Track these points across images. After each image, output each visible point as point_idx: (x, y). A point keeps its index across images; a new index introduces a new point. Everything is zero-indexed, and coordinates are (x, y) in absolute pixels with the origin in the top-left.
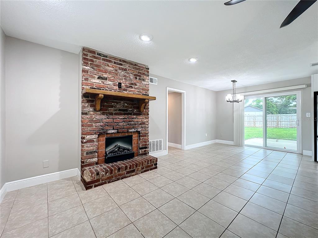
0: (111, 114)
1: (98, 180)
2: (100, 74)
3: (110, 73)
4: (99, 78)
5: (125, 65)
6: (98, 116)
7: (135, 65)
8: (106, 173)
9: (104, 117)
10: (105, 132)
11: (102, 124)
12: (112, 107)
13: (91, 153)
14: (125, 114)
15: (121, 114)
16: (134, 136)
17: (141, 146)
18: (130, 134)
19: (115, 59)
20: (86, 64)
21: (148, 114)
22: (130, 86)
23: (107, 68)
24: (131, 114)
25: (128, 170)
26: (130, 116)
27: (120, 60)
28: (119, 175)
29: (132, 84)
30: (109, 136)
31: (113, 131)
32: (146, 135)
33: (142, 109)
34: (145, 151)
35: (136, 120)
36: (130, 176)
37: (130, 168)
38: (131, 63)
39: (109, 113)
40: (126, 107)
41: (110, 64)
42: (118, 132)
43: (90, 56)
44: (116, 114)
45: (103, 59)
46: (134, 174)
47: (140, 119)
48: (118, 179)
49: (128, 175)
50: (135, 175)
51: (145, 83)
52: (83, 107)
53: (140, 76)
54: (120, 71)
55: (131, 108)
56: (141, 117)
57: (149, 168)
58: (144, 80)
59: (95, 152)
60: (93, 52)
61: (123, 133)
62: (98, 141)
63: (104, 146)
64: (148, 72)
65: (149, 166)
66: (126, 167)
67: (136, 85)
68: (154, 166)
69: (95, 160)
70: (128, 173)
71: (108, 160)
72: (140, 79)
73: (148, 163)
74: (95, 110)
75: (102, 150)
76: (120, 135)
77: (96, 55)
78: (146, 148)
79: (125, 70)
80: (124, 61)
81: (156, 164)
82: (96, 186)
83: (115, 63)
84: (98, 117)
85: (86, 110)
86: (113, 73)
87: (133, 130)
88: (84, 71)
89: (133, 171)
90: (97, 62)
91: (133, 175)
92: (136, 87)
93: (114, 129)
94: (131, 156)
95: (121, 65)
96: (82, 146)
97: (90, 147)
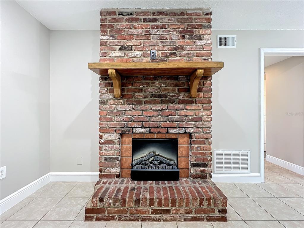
0: (140, 102)
1: (101, 211)
2: (122, 43)
3: (138, 37)
4: (120, 49)
5: (162, 19)
6: (120, 106)
7: (182, 14)
8: (115, 202)
9: (128, 107)
10: (129, 131)
11: (125, 118)
12: (141, 91)
13: (111, 159)
14: (162, 102)
15: (155, 103)
16: (180, 140)
17: (193, 161)
18: (173, 137)
19: (145, 13)
20: (103, 33)
21: (210, 102)
22: (172, 54)
23: (134, 31)
24: (173, 102)
25: (156, 207)
26: (171, 105)
27: (154, 14)
28: (138, 212)
29: (175, 49)
30: (137, 136)
31: (142, 130)
32: (205, 141)
33: (194, 91)
34: (202, 171)
35: (183, 113)
36: (159, 220)
37: (160, 204)
38: (172, 14)
39: (136, 101)
40: (165, 90)
41: (136, 24)
42: (150, 132)
43: (109, 21)
44: (147, 102)
45: (128, 20)
46: (167, 217)
47: (192, 110)
48: (136, 220)
49: (156, 217)
50: (171, 220)
51: (203, 42)
52: (102, 94)
53: (191, 32)
54: (153, 32)
55: (174, 90)
56: (194, 107)
57: (205, 216)
58: (200, 38)
59: (115, 158)
60: (113, 13)
61: (160, 134)
62: (120, 142)
63: (131, 152)
64: (209, 20)
65: (204, 211)
66: (151, 202)
67: (182, 49)
68: (217, 214)
69: (116, 170)
70: (154, 212)
72: (191, 38)
73: (201, 204)
74: (115, 98)
75: (128, 156)
76: (155, 137)
77: (117, 17)
78: (205, 165)
79: (162, 27)
80: (161, 13)
81: (224, 211)
82: (98, 219)
83: (145, 20)
84: (119, 108)
85: (105, 97)
86: (142, 36)
87: (177, 130)
89: (167, 212)
90: (118, 25)
91: (166, 220)
92: (183, 53)
93: (143, 127)
94: (174, 176)
95: (155, 20)
96: (100, 148)
97: (111, 151)
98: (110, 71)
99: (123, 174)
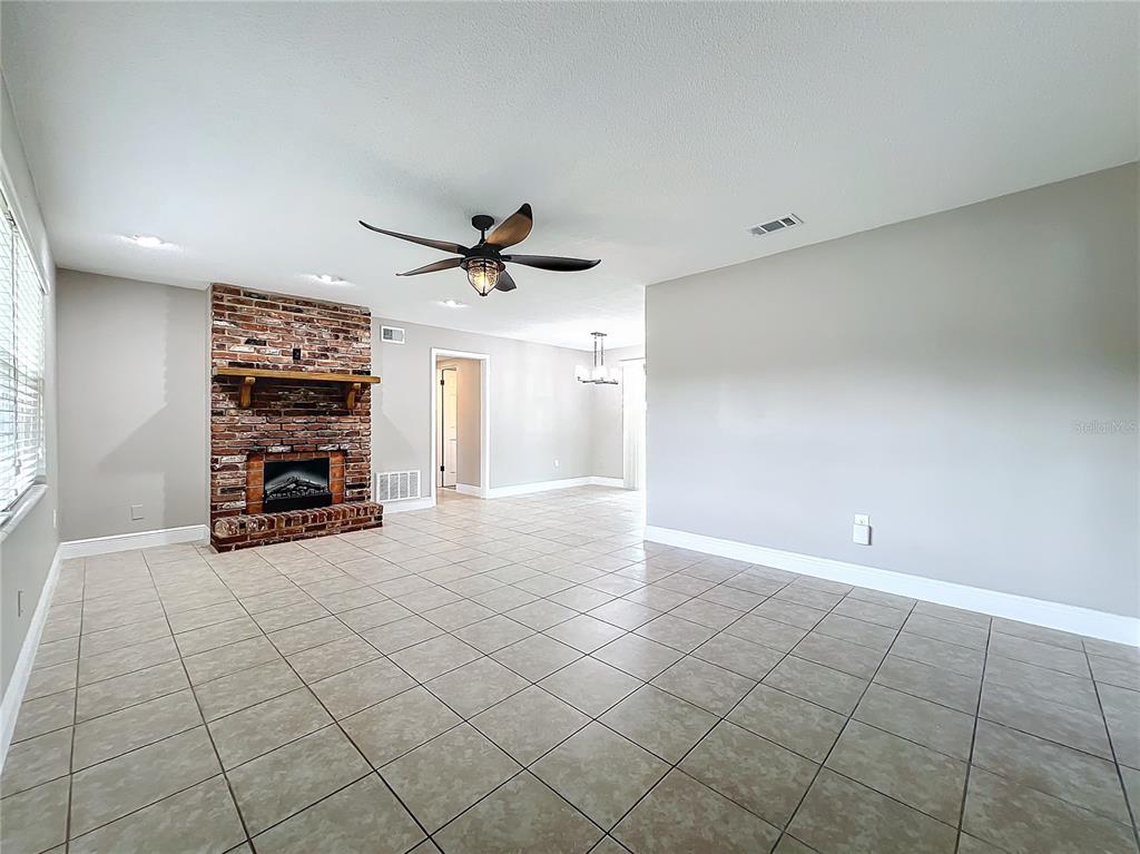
0: (278, 414)
1: (243, 538)
2: (252, 333)
3: (273, 329)
4: (247, 342)
5: (308, 310)
6: (247, 419)
7: (335, 309)
8: (260, 526)
9: (259, 419)
10: (262, 450)
11: (254, 434)
12: (279, 398)
13: (233, 490)
14: (308, 414)
15: (299, 414)
16: (332, 460)
17: (349, 482)
18: (324, 456)
19: (285, 300)
20: (218, 316)
21: (369, 414)
22: (322, 355)
23: (269, 320)
24: (324, 413)
25: (310, 524)
26: (321, 416)
27: (297, 303)
28: (289, 532)
29: (327, 350)
30: (272, 458)
31: (281, 449)
32: (363, 458)
33: (350, 402)
34: (360, 493)
35: (336, 426)
36: (314, 537)
37: (314, 520)
38: (323, 306)
39: (270, 412)
40: (314, 398)
41: (273, 312)
42: (292, 451)
43: (229, 301)
44: (287, 414)
45: (257, 304)
46: (324, 532)
47: (347, 423)
48: (288, 540)
49: (311, 534)
50: (327, 535)
51: (361, 345)
52: (215, 401)
53: (347, 332)
54: (296, 325)
55: (324, 400)
56: (350, 419)
57: (362, 525)
58: (356, 340)
59: (239, 489)
60: (236, 291)
61: (304, 454)
62: (248, 468)
63: (262, 479)
64: (368, 321)
65: (361, 521)
66: (305, 519)
67: (336, 350)
68: (373, 522)
69: (242, 504)
70: (308, 529)
71: (269, 506)
72: (346, 338)
73: (358, 514)
74: (240, 407)
75: (257, 485)
76: (298, 458)
77: (242, 297)
78: (363, 486)
79: (310, 321)
80: (307, 303)
81: (380, 518)
82: (238, 548)
83: (285, 308)
84: (246, 420)
85: (221, 406)
86: (281, 329)
87: (329, 447)
88: (215, 330)
89: (323, 527)
90: (244, 310)
91: (322, 536)
92: (336, 356)
93: (282, 444)
94: (326, 500)
95: (300, 311)
96: (213, 477)
97: (227, 479)
98: (247, 379)
99: (250, 509)
